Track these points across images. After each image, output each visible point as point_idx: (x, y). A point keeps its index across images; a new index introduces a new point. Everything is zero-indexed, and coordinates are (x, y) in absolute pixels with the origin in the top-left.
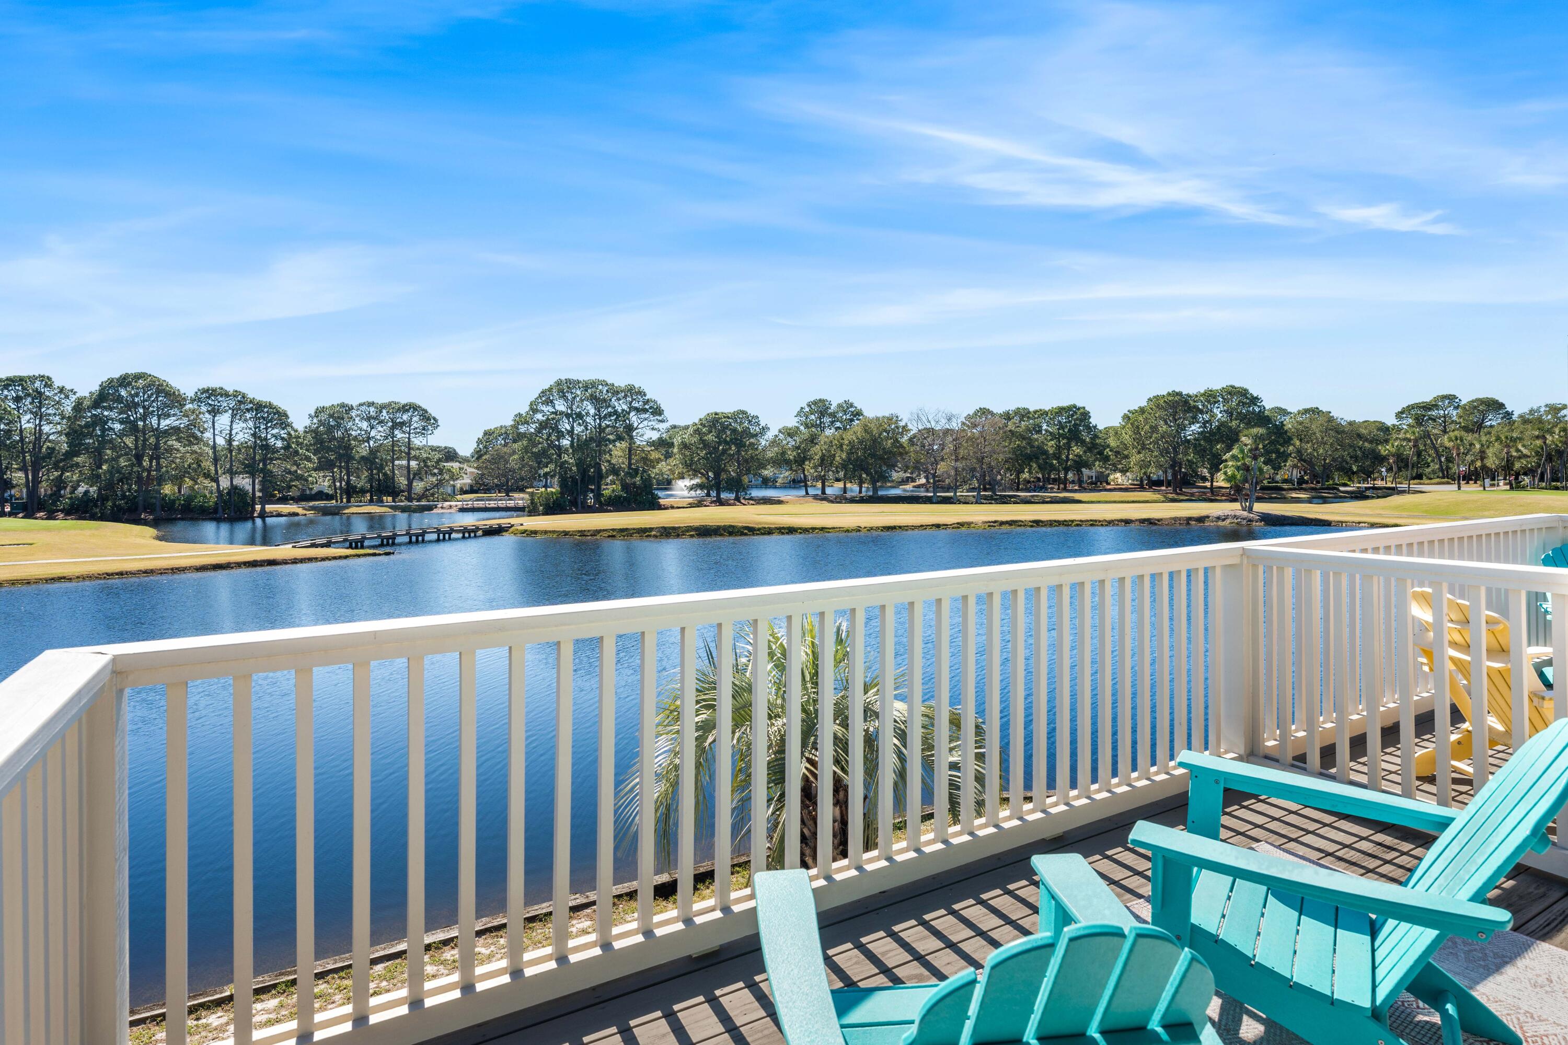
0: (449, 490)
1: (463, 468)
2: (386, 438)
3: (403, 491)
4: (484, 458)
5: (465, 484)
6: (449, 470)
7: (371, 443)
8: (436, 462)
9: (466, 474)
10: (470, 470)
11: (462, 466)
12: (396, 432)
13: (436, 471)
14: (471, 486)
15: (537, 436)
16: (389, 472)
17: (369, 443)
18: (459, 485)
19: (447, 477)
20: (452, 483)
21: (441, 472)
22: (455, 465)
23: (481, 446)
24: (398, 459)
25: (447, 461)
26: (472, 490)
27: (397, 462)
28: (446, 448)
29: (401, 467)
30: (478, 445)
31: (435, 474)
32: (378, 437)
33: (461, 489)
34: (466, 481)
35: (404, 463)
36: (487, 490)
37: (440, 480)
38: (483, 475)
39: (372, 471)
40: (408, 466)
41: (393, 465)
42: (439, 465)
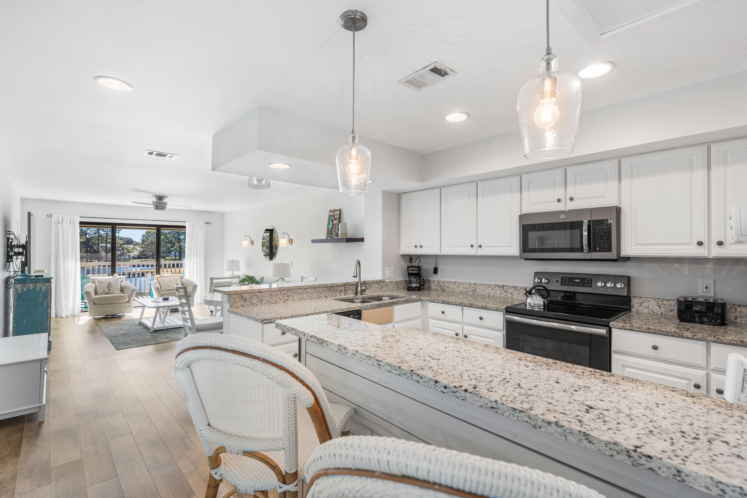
0: (127, 257)
1: (135, 248)
2: (95, 233)
3: (103, 258)
4: (145, 243)
5: (135, 255)
6: (127, 249)
7: (88, 236)
8: (120, 245)
9: (137, 250)
10: (138, 248)
11: (134, 247)
12: (100, 231)
13: (120, 249)
14: (139, 256)
15: (168, 234)
16: (96, 249)
17: (86, 236)
18: (132, 255)
19: (126, 252)
20: (128, 254)
21: (123, 249)
22: (132, 246)
23: (144, 238)
24: (101, 243)
25: (128, 244)
26: (139, 258)
27: (100, 245)
28: (127, 238)
29: (102, 247)
30: (143, 238)
31: (120, 250)
32: (91, 233)
33: (133, 257)
34: (136, 253)
35: (105, 245)
36: (147, 257)
37: (122, 253)
38: (144, 251)
39: (87, 248)
40: (106, 247)
41: (98, 246)
42: (122, 246)
